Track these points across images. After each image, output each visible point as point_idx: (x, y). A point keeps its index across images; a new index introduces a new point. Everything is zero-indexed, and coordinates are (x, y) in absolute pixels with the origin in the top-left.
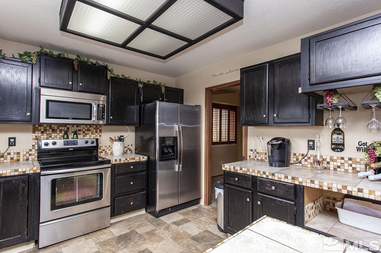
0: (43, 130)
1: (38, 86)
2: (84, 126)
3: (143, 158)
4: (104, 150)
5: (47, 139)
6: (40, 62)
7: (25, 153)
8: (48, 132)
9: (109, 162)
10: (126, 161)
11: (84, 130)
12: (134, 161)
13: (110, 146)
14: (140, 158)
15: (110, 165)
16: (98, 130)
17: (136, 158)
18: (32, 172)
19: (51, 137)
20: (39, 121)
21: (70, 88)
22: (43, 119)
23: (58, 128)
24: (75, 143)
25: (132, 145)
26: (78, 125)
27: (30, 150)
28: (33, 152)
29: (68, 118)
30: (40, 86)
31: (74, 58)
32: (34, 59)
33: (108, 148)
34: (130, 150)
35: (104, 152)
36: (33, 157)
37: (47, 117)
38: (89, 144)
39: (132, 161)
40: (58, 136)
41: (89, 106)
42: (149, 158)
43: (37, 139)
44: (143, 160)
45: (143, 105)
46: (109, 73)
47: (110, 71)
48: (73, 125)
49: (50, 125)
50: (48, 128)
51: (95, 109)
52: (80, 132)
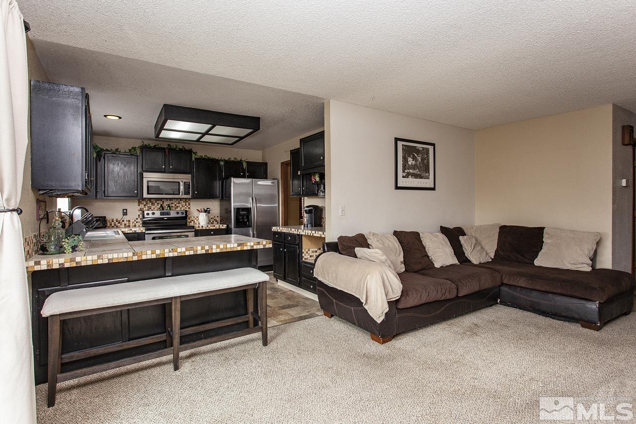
0: (145, 204)
1: (141, 171)
2: (176, 200)
3: (223, 226)
4: (192, 220)
5: (148, 210)
6: (142, 153)
7: (133, 221)
8: (148, 205)
9: (193, 227)
10: (208, 228)
11: (176, 203)
12: (214, 228)
13: (197, 217)
14: (219, 226)
15: (194, 230)
16: (187, 203)
17: (216, 226)
18: (140, 231)
19: (150, 209)
20: (143, 196)
21: (164, 171)
22: (145, 195)
23: (156, 202)
24: (168, 214)
25: (218, 217)
26: (171, 199)
27: (137, 219)
28: (139, 220)
29: (162, 194)
30: (143, 171)
31: (165, 147)
32: (138, 152)
33: (196, 219)
34: (216, 221)
35: (192, 222)
36: (139, 224)
37: (148, 194)
38: (180, 215)
39: (213, 228)
40: (156, 208)
41: (178, 183)
42: (228, 226)
43: (141, 210)
44: (223, 228)
45: (225, 181)
46: (193, 155)
47: (194, 153)
48: (167, 199)
49: (150, 199)
50: (148, 202)
51: (182, 187)
52: (172, 205)
